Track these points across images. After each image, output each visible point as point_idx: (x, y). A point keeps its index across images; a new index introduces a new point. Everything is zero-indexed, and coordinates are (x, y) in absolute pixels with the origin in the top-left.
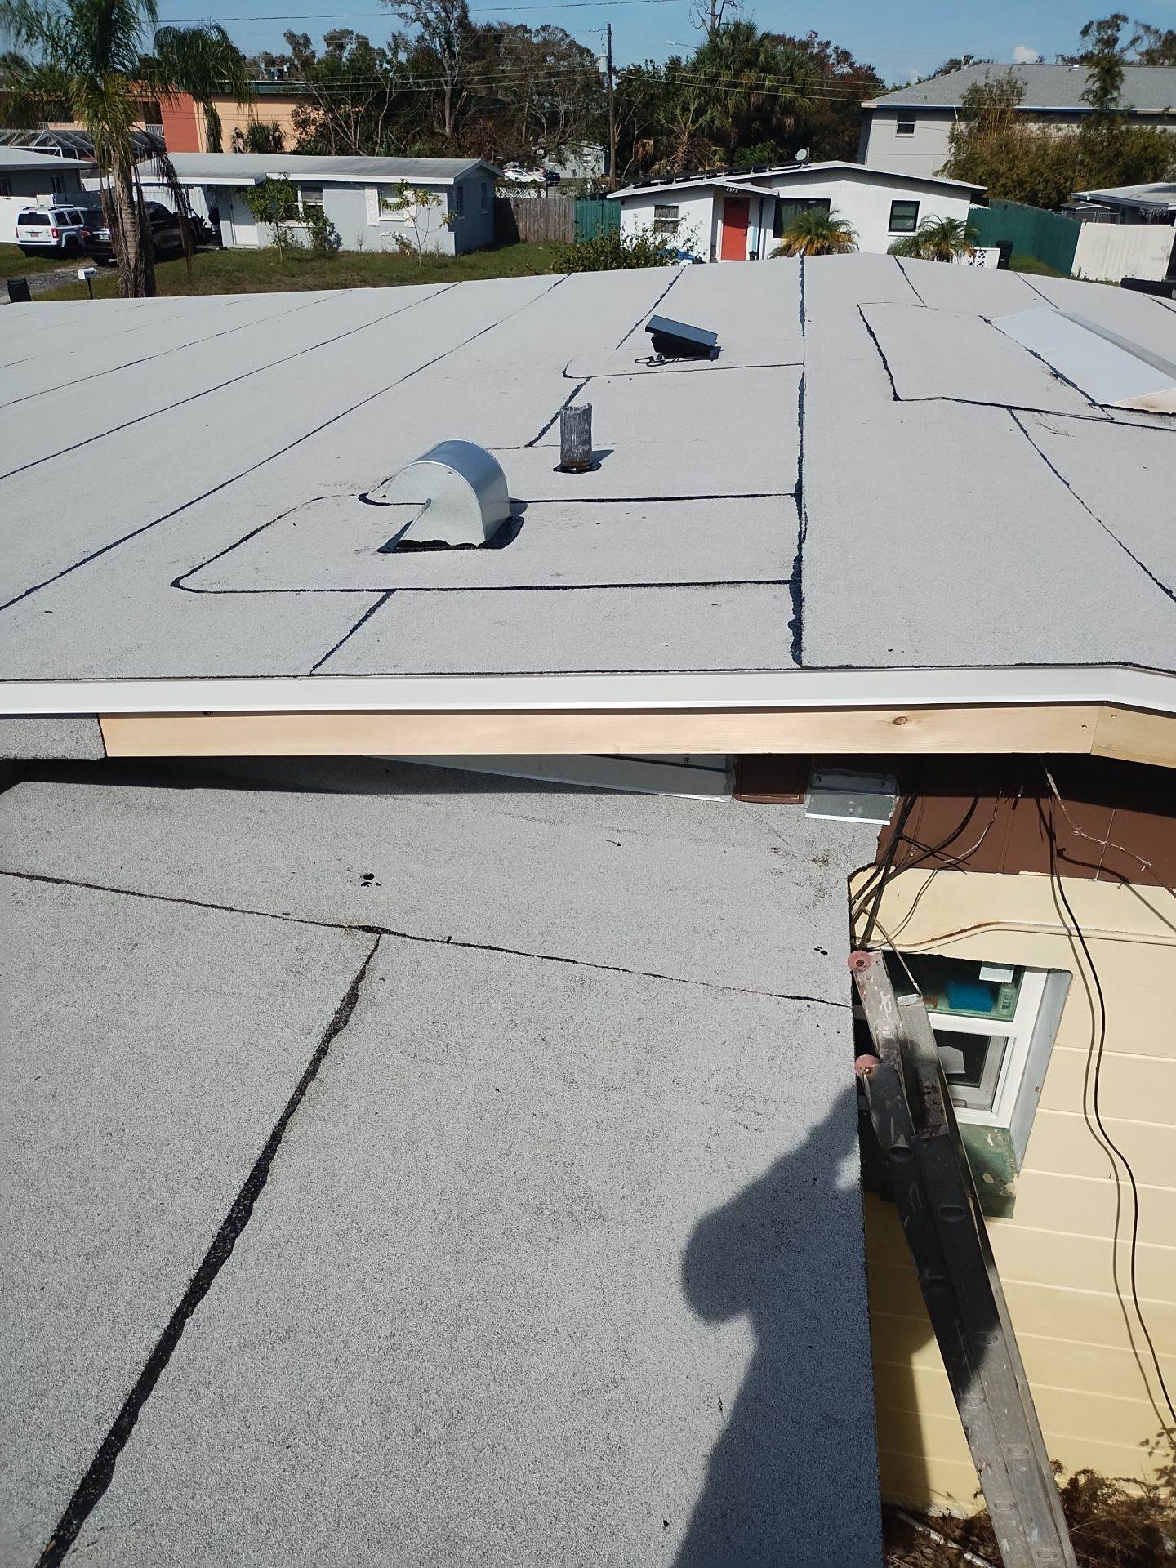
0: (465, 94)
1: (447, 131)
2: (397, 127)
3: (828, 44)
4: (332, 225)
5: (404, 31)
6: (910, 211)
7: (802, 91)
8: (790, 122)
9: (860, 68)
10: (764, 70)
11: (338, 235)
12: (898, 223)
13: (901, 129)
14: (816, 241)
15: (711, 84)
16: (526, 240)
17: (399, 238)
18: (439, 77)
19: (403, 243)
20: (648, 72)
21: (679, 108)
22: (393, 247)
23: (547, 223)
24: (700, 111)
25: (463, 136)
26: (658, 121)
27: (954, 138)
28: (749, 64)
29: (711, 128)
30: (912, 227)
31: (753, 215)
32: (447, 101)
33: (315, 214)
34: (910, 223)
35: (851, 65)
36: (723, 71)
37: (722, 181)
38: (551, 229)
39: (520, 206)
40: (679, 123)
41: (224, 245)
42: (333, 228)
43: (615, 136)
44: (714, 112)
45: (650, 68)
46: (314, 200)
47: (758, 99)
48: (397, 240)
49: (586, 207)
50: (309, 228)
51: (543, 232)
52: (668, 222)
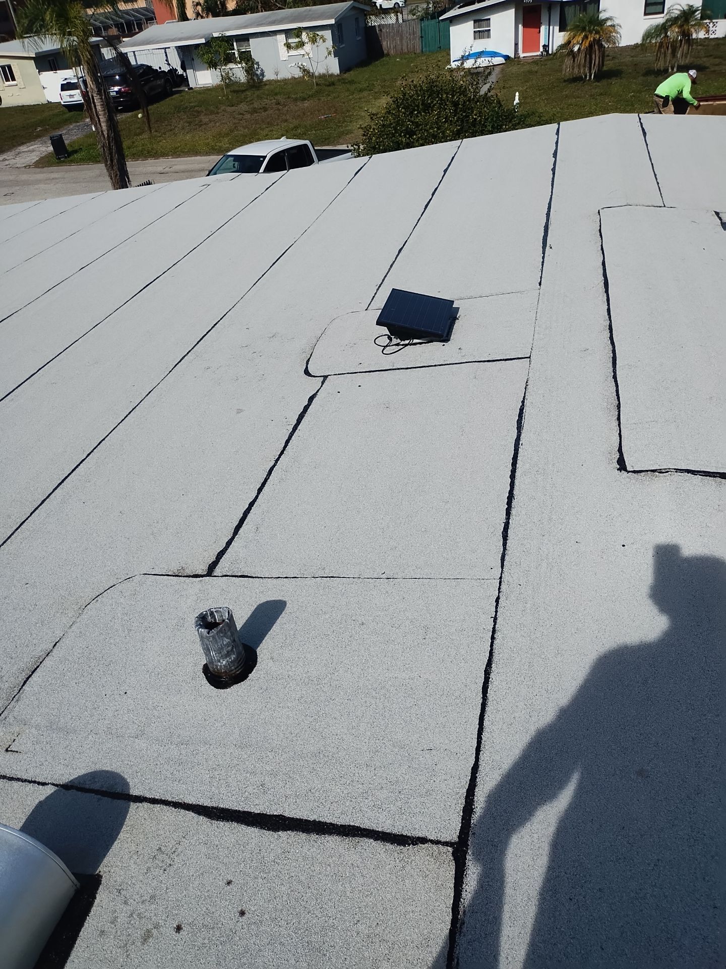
4: (258, 63)
11: (262, 70)
12: (651, 9)
14: (589, 36)
16: (388, 55)
17: (302, 67)
19: (304, 70)
22: (298, 74)
23: (401, 40)
30: (661, 11)
31: (544, 17)
33: (246, 57)
34: (659, 8)
38: (405, 44)
39: (383, 30)
41: (191, 86)
42: (259, 65)
46: (244, 47)
48: (300, 68)
49: (428, 25)
50: (243, 68)
51: (399, 47)
52: (483, 31)
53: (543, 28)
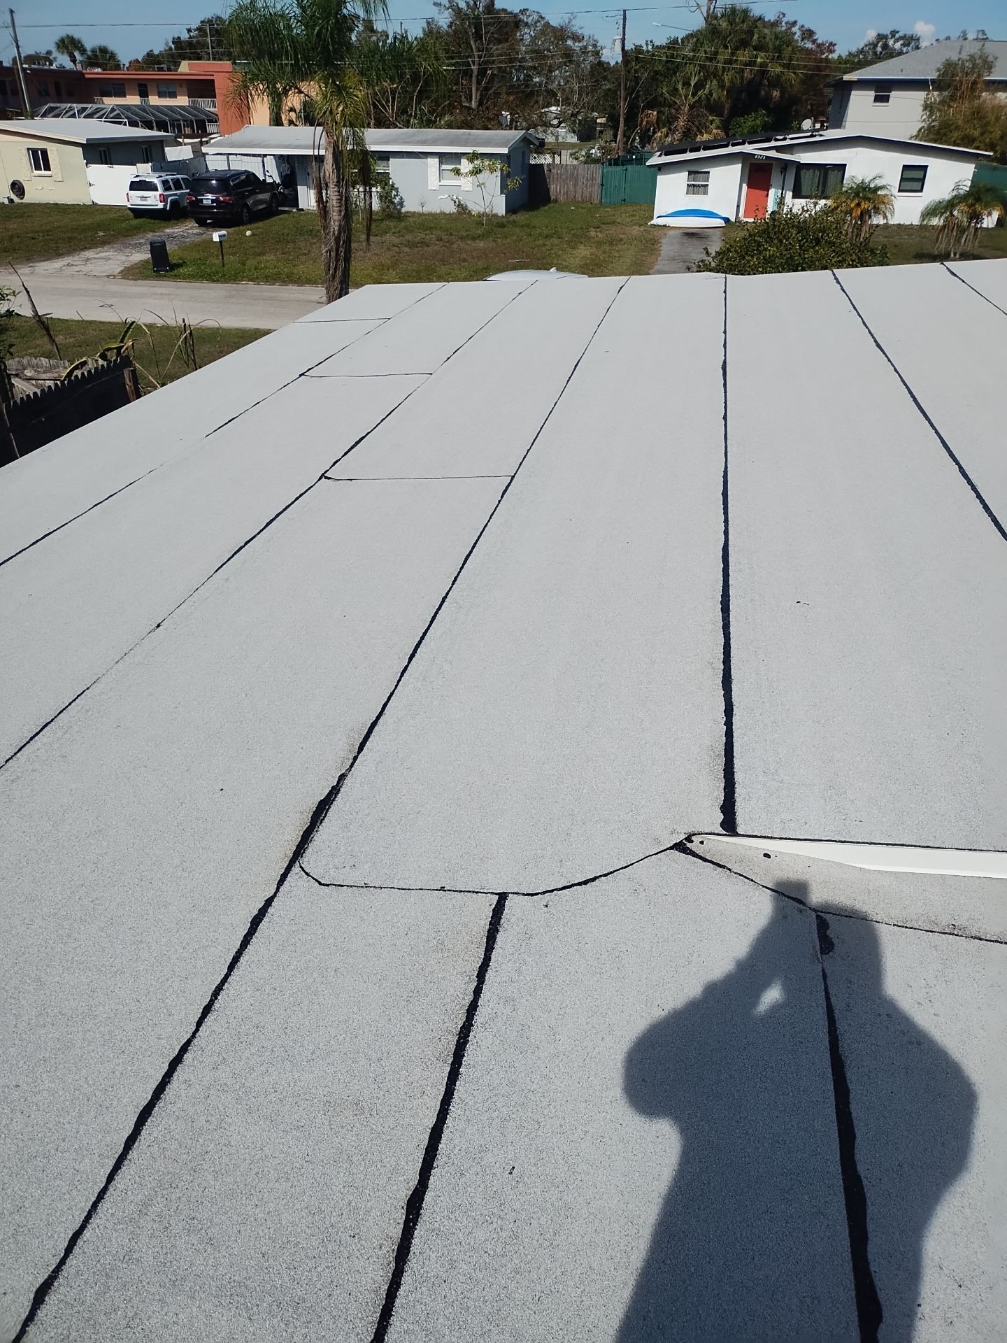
0: (489, 72)
1: (474, 104)
2: (428, 101)
3: (795, 23)
4: (397, 190)
5: (437, 17)
6: (919, 174)
7: (787, 66)
8: (776, 94)
9: (823, 44)
10: (756, 48)
11: (401, 198)
12: (908, 185)
13: (878, 99)
14: (863, 204)
15: (710, 62)
16: (556, 201)
17: (457, 200)
18: (467, 57)
19: (460, 205)
20: (648, 51)
21: (680, 83)
22: (451, 208)
23: (575, 185)
24: (699, 86)
25: (487, 108)
26: (662, 93)
27: (927, 107)
28: (744, 44)
29: (708, 99)
30: (919, 188)
31: (776, 178)
32: (474, 79)
33: (384, 179)
34: (917, 185)
35: (814, 42)
36: (721, 50)
37: (748, 148)
38: (580, 191)
39: (552, 170)
40: (680, 96)
41: (300, 207)
42: (397, 192)
43: (623, 108)
44: (711, 85)
45: (650, 47)
46: (381, 168)
47: (751, 74)
48: (455, 202)
49: (612, 171)
50: (378, 192)
51: (571, 194)
52: (699, 186)
53: (772, 192)
